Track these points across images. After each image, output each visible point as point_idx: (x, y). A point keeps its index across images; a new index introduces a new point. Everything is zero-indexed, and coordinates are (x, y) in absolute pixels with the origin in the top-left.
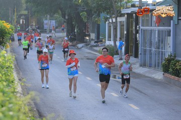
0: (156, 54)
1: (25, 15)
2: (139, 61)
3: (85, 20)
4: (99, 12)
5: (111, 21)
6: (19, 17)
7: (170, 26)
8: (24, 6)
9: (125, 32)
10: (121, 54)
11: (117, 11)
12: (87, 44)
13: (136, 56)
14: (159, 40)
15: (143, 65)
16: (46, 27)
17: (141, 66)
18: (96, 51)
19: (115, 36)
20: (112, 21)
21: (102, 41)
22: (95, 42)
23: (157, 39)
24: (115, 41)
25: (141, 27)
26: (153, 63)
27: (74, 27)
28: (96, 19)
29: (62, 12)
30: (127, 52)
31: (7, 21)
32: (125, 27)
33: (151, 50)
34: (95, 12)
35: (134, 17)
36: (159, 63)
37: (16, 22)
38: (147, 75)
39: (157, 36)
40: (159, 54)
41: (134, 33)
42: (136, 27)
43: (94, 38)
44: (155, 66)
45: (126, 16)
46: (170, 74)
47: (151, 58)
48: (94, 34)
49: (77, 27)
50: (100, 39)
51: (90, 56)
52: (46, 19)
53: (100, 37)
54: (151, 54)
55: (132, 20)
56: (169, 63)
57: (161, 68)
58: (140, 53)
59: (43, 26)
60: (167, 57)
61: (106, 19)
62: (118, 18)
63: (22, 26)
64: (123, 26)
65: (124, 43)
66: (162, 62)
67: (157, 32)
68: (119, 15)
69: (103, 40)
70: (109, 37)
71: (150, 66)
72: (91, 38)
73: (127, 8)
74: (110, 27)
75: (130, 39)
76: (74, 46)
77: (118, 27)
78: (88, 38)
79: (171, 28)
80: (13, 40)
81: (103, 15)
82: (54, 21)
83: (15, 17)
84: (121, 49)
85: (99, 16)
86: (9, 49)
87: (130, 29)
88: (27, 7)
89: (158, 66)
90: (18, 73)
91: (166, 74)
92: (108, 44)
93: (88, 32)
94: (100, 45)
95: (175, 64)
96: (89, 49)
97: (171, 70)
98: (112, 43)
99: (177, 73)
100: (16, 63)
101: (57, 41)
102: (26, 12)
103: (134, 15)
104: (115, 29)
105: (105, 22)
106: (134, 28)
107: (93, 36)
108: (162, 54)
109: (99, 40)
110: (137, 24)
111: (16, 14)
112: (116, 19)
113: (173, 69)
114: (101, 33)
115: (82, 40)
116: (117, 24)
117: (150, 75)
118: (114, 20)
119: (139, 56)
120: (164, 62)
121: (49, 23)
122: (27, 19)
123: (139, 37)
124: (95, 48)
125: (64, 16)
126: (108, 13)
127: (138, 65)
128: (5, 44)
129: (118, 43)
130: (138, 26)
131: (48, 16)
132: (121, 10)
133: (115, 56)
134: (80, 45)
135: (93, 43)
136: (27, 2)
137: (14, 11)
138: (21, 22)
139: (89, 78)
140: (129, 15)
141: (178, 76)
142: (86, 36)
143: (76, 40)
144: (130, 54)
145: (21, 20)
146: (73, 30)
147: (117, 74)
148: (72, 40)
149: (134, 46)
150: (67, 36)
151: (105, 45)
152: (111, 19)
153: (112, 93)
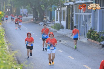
0: (83, 28)
1: (10, 6)
3: (44, 10)
4: (51, 5)
5: (58, 10)
6: (7, 7)
7: (91, 12)
8: (9, 1)
9: (66, 16)
11: (62, 4)
12: (45, 22)
13: (72, 29)
14: (85, 20)
16: (21, 13)
19: (61, 18)
21: (53, 21)
22: (49, 22)
23: (84, 20)
24: (60, 21)
25: (75, 13)
26: (82, 33)
27: (38, 13)
29: (30, 5)
30: (67, 28)
32: (66, 13)
33: (80, 26)
34: (49, 5)
35: (71, 7)
37: (5, 10)
39: (84, 18)
40: (85, 28)
41: (71, 16)
42: (72, 13)
43: (48, 19)
44: (83, 35)
45: (66, 7)
46: (91, 39)
50: (52, 20)
52: (22, 9)
53: (52, 19)
54: (80, 28)
55: (70, 9)
56: (91, 33)
57: (86, 36)
60: (89, 29)
61: (55, 9)
63: (8, 13)
64: (65, 12)
66: (86, 33)
67: (84, 16)
68: (63, 6)
69: (54, 20)
70: (57, 18)
72: (47, 19)
73: (67, 2)
74: (57, 13)
76: (37, 24)
77: (62, 13)
78: (45, 19)
79: (92, 14)
80: (3, 20)
81: (53, 6)
82: (26, 10)
83: (4, 8)
85: (51, 7)
86: (1, 25)
87: (69, 14)
88: (11, 1)
89: (85, 35)
90: (6, 39)
91: (89, 39)
92: (56, 22)
93: (45, 16)
94: (52, 23)
95: (94, 33)
97: (92, 37)
98: (58, 22)
99: (95, 39)
101: (28, 21)
102: (10, 5)
103: (71, 6)
104: (60, 14)
105: (55, 10)
106: (71, 13)
107: (48, 18)
108: (87, 28)
109: (51, 20)
110: (73, 11)
111: (5, 5)
112: (61, 9)
113: (93, 36)
114: (52, 16)
115: (42, 21)
116: (61, 11)
117: (80, 40)
118: (60, 9)
120: (88, 33)
121: (23, 11)
122: (11, 8)
123: (74, 18)
124: (49, 25)
125: (31, 7)
126: (56, 5)
129: (62, 22)
130: (73, 13)
131: (23, 7)
132: (64, 3)
133: (60, 29)
134: (41, 23)
135: (48, 22)
140: (68, 6)
141: (96, 40)
142: (44, 18)
143: (38, 20)
144: (69, 28)
145: (8, 9)
146: (37, 15)
147: (62, 39)
148: (36, 20)
149: (71, 24)
150: (34, 18)
151: (54, 23)
152: (58, 9)
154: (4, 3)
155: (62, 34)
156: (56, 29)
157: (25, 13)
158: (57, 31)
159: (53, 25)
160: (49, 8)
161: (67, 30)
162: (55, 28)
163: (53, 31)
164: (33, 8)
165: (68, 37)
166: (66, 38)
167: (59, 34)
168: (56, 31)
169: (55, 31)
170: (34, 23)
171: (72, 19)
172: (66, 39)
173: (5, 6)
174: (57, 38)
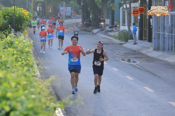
0: (169, 38)
1: (41, 2)
2: (153, 45)
3: (100, 7)
6: (36, 4)
9: (139, 18)
10: (135, 38)
12: (102, 29)
13: (150, 40)
14: (172, 25)
15: (157, 49)
17: (155, 50)
18: (111, 36)
19: (130, 21)
20: (126, 7)
21: (116, 26)
22: (110, 28)
23: (170, 24)
24: (129, 26)
26: (167, 47)
27: (90, 13)
28: (111, 5)
30: (141, 38)
31: (25, 8)
33: (164, 35)
35: (148, 3)
36: (172, 47)
37: (33, 9)
38: (161, 58)
39: (170, 21)
40: (172, 38)
41: (148, 18)
43: (109, 24)
44: (169, 50)
45: (139, 1)
47: (164, 42)
50: (115, 25)
52: (62, 6)
53: (115, 23)
54: (164, 38)
55: (146, 5)
57: (174, 52)
58: (153, 37)
61: (121, 5)
62: (132, 4)
63: (39, 13)
65: (138, 28)
67: (170, 17)
68: (133, 1)
69: (118, 25)
70: (124, 22)
71: (164, 50)
72: (106, 23)
74: (124, 12)
75: (144, 24)
76: (89, 31)
78: (103, 24)
80: (30, 26)
82: (69, 8)
83: (32, 5)
84: (135, 33)
85: (113, 2)
86: (27, 35)
87: (144, 15)
89: (172, 50)
90: (36, 59)
92: (122, 29)
93: (103, 18)
94: (114, 30)
96: (104, 34)
98: (126, 28)
100: (34, 49)
104: (129, 14)
105: (119, 8)
107: (108, 21)
109: (113, 25)
112: (130, 5)
114: (115, 18)
115: (97, 26)
116: (131, 9)
117: (164, 59)
118: (128, 6)
119: (153, 40)
121: (65, 10)
122: (43, 6)
123: (153, 22)
124: (110, 33)
125: (79, 3)
127: (152, 49)
128: (23, 30)
129: (132, 28)
131: (64, 3)
133: (129, 41)
134: (95, 31)
135: (107, 28)
138: (38, 10)
142: (101, 21)
143: (91, 25)
144: (144, 38)
145: (38, 7)
146: (88, 16)
147: (132, 58)
148: (88, 25)
149: (147, 31)
150: (83, 22)
151: (119, 31)
152: (125, 5)
153: (127, 77)
155: (133, 49)
156: (122, 40)
157: (68, 14)
158: (124, 43)
159: (117, 34)
160: (109, 4)
161: (141, 41)
162: (120, 38)
163: (118, 44)
165: (143, 54)
166: (139, 56)
167: (126, 48)
168: (122, 44)
169: (120, 44)
170: (85, 30)
171: (150, 23)
172: (140, 58)
173: (34, 2)
174: (124, 56)
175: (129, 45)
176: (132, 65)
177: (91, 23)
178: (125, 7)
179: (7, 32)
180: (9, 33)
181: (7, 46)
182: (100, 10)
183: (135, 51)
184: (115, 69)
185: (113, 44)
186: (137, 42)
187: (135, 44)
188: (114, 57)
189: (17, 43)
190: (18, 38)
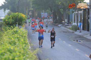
1: (32, 10)
2: (90, 33)
3: (62, 13)
6: (29, 11)
8: (32, 6)
9: (82, 19)
10: (81, 29)
12: (63, 24)
13: (88, 30)
16: (42, 16)
18: (68, 28)
19: (78, 20)
21: (70, 23)
24: (77, 23)
28: (68, 12)
29: (50, 9)
30: (83, 29)
31: (23, 13)
32: (82, 16)
34: (67, 9)
35: (87, 11)
37: (28, 14)
41: (87, 19)
42: (88, 16)
43: (67, 22)
45: (83, 10)
48: (67, 20)
49: (58, 16)
50: (70, 22)
51: (65, 30)
58: (90, 29)
59: (41, 16)
61: (73, 12)
62: (79, 11)
63: (30, 16)
64: (82, 15)
65: (82, 24)
68: (79, 10)
69: (71, 23)
70: (75, 21)
74: (75, 16)
75: (85, 22)
76: (57, 26)
77: (79, 16)
78: (63, 22)
80: (26, 23)
81: (71, 10)
82: (46, 13)
83: (27, 12)
85: (69, 10)
86: (24, 27)
87: (85, 17)
88: (33, 6)
92: (74, 24)
93: (64, 18)
94: (70, 25)
96: (64, 27)
98: (76, 24)
102: (32, 9)
103: (87, 10)
104: (78, 17)
105: (72, 14)
106: (87, 16)
107: (66, 20)
109: (69, 23)
110: (88, 14)
112: (78, 12)
114: (70, 19)
115: (61, 23)
118: (77, 13)
119: (90, 30)
121: (44, 14)
122: (33, 12)
123: (90, 21)
124: (67, 27)
125: (51, 11)
126: (74, 9)
127: (89, 35)
128: (22, 25)
129: (79, 24)
130: (89, 15)
131: (44, 11)
133: (77, 31)
134: (60, 25)
135: (66, 24)
136: (33, 4)
137: (26, 9)
139: (64, 42)
140: (85, 10)
142: (63, 20)
144: (85, 29)
145: (30, 13)
146: (56, 18)
147: (79, 39)
148: (56, 22)
149: (87, 25)
150: (53, 20)
151: (72, 25)
153: (76, 49)
154: (27, 8)
156: (74, 30)
157: (46, 17)
158: (75, 32)
159: (71, 27)
160: (67, 11)
161: (84, 31)
162: (72, 29)
163: (71, 32)
164: (53, 11)
165: (85, 38)
166: (82, 39)
167: (76, 35)
168: (74, 32)
169: (72, 32)
170: (54, 25)
172: (83, 39)
173: (28, 10)
174: (75, 38)
175: (77, 33)
176: (79, 43)
177: (58, 21)
178: (75, 13)
179: (14, 26)
180: (15, 26)
181: (14, 33)
182: (62, 14)
183: (80, 36)
184: (70, 45)
185: (69, 32)
186: (81, 31)
187: (80, 32)
188: (70, 39)
189: (19, 31)
190: (20, 29)
